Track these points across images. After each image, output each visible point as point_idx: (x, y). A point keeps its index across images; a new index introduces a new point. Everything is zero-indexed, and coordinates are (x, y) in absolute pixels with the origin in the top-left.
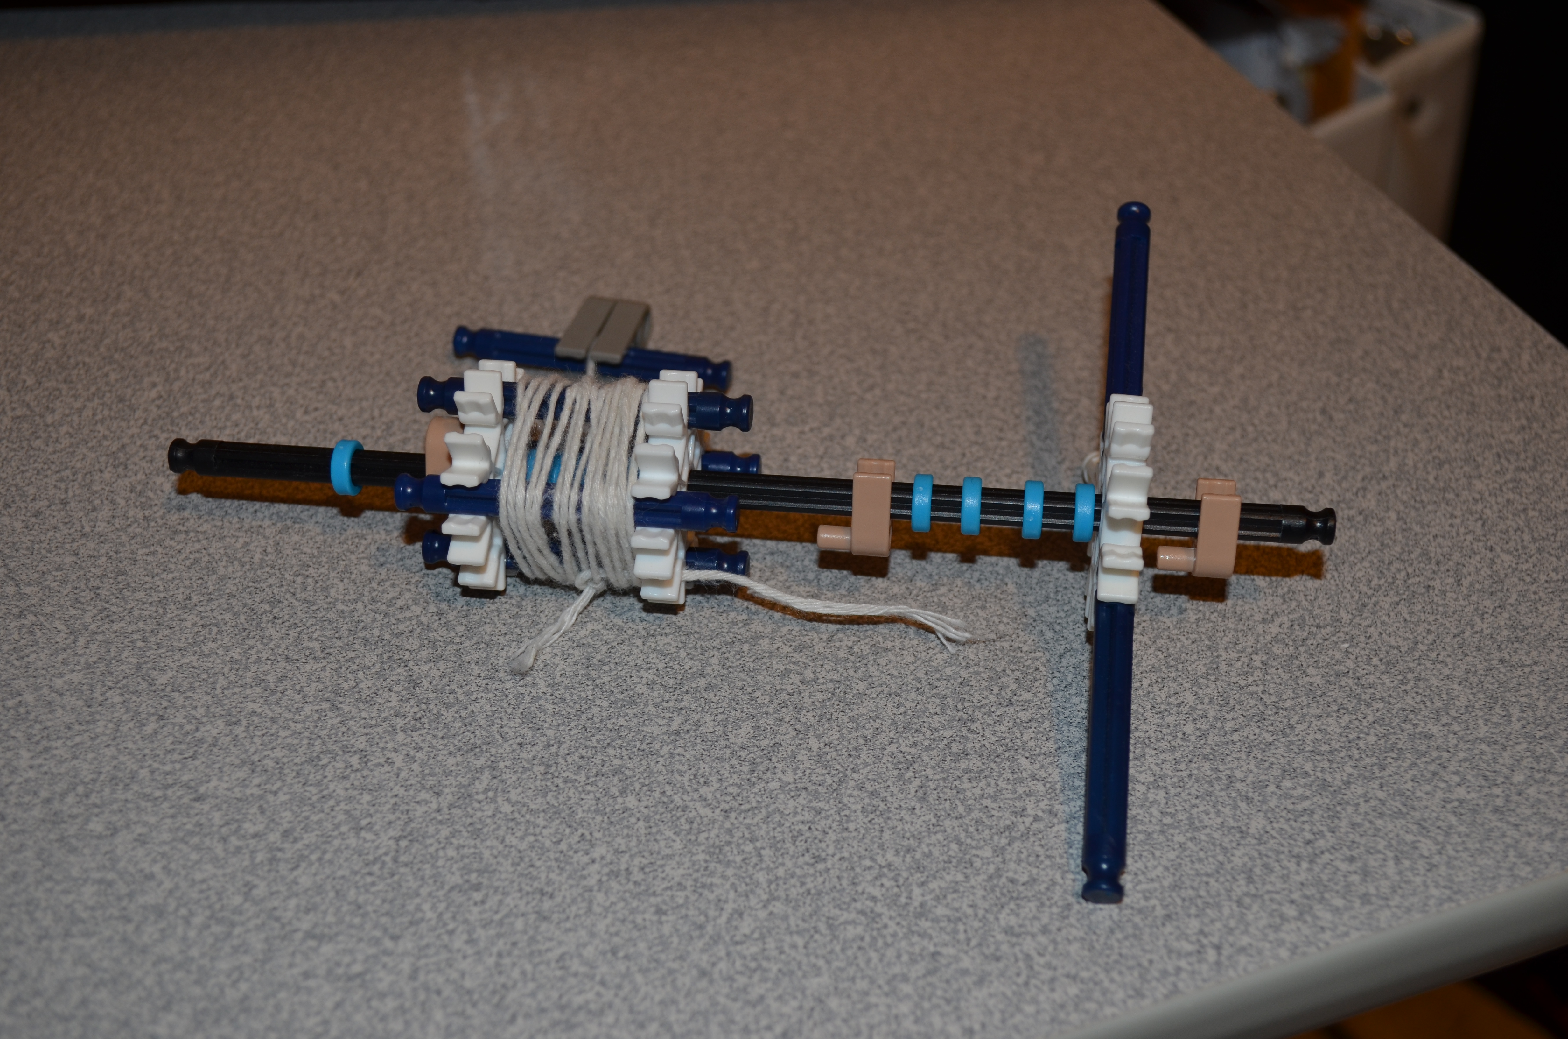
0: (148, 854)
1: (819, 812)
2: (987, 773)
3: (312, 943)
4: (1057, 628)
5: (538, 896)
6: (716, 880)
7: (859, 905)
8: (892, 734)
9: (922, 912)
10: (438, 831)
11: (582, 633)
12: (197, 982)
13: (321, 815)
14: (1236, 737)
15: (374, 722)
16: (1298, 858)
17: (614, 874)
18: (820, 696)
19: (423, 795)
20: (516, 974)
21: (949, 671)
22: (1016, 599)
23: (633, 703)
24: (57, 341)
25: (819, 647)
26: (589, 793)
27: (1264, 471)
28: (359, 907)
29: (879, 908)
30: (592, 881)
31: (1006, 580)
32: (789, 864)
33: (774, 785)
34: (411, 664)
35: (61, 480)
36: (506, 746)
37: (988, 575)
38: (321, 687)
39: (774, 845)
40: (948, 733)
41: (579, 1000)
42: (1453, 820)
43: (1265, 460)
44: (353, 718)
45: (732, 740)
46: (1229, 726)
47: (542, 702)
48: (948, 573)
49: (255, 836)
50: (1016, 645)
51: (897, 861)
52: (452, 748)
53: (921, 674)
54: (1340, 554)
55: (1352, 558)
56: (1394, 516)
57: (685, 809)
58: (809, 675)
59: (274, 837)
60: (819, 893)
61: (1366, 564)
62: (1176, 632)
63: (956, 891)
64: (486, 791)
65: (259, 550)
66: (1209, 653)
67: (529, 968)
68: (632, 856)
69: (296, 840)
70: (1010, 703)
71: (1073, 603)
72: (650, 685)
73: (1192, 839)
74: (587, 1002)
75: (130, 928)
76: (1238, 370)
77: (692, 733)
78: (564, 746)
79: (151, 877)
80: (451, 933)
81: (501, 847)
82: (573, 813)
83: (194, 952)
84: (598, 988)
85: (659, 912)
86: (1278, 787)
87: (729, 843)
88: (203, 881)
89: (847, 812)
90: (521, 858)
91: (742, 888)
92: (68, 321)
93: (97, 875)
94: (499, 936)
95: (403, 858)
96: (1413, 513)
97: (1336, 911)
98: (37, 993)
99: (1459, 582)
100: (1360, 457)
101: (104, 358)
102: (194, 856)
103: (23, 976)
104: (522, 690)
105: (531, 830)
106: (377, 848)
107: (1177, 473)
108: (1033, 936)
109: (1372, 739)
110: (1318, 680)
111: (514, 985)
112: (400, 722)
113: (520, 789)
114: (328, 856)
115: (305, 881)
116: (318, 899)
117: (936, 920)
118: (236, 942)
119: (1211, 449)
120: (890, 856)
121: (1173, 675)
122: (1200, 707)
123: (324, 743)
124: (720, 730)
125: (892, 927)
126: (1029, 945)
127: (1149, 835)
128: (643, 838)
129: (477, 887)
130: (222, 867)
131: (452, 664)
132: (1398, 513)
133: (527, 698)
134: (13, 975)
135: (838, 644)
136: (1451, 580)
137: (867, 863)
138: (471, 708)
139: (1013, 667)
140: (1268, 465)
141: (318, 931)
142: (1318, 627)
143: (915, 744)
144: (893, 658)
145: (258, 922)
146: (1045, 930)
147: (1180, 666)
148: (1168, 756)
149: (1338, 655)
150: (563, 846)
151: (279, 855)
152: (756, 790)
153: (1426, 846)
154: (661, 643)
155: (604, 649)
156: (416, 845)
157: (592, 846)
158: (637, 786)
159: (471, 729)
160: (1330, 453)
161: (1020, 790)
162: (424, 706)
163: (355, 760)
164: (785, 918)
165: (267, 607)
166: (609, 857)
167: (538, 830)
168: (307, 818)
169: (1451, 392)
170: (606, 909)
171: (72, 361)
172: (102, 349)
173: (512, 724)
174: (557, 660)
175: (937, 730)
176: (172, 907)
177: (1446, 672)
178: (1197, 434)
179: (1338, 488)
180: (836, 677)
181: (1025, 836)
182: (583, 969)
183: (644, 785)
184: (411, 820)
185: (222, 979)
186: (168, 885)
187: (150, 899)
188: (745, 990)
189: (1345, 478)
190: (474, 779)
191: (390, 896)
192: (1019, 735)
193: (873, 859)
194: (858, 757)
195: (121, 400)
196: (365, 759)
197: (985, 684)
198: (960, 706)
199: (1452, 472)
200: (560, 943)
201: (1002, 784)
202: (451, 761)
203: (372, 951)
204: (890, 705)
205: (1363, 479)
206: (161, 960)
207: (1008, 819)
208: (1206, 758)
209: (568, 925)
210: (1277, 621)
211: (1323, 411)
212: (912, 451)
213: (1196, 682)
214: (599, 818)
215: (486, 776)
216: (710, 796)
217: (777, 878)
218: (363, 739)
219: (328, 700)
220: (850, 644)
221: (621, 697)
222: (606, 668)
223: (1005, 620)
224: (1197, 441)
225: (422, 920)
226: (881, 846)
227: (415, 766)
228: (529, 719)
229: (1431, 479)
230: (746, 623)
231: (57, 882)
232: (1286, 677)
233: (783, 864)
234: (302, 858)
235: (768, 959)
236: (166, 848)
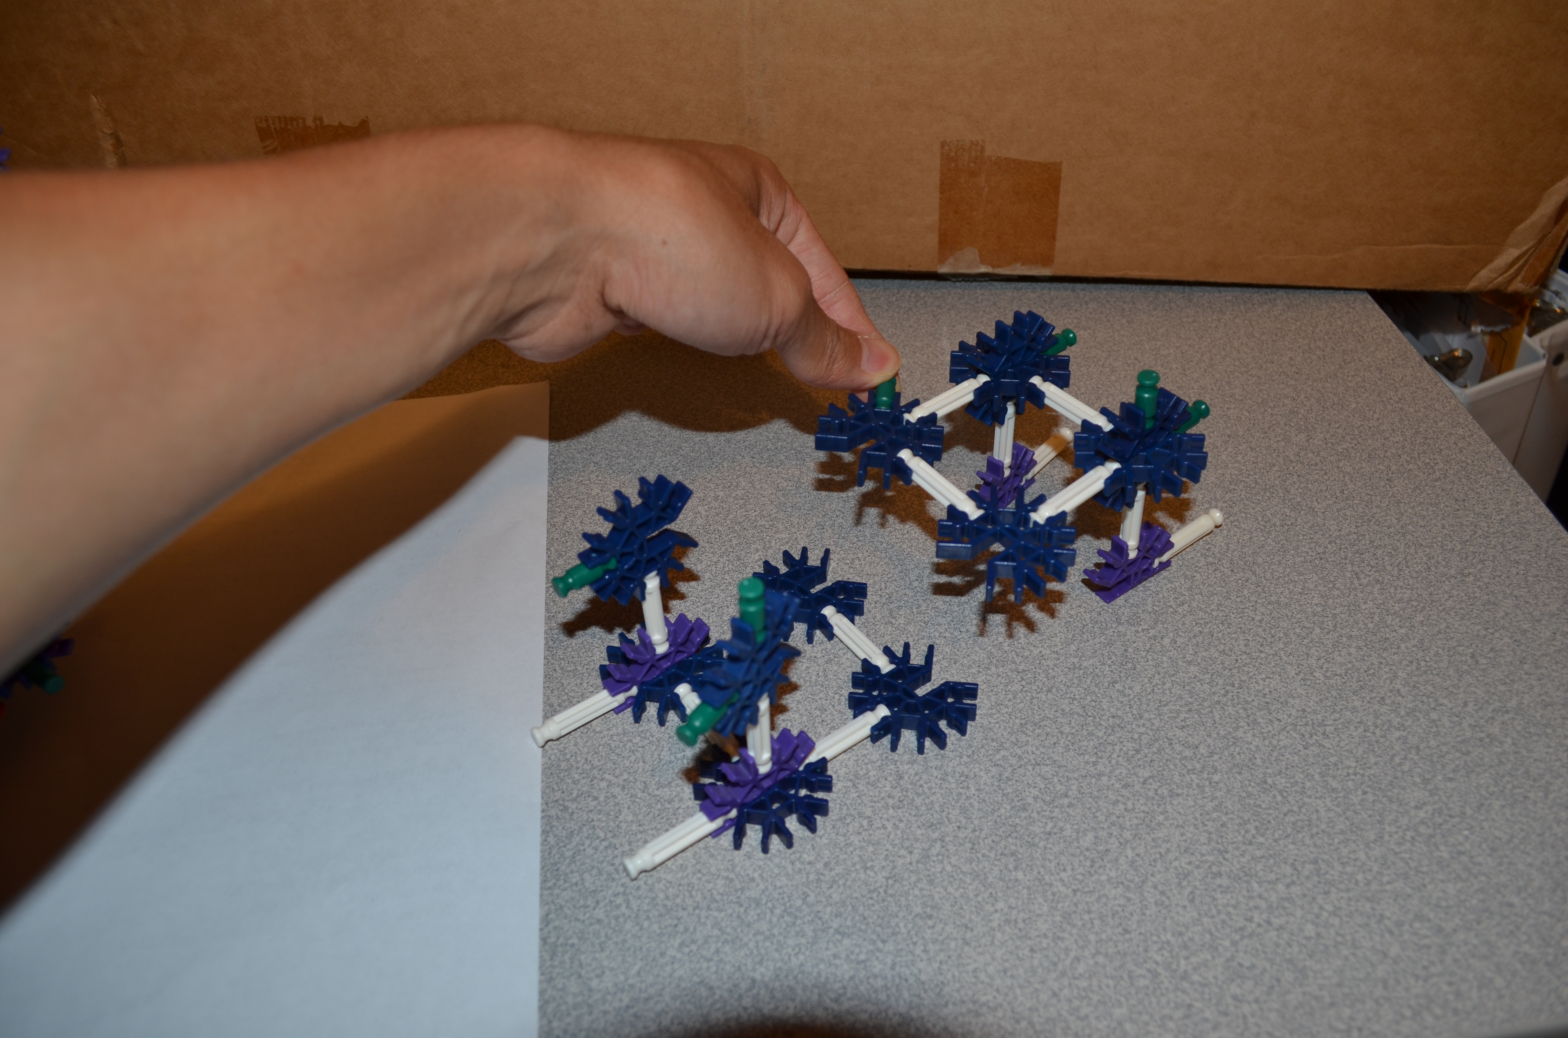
0: (752, 865)
1: (1129, 900)
2: (1232, 889)
3: (838, 937)
4: (1285, 794)
5: (964, 929)
6: (1066, 935)
7: (1148, 966)
8: (1177, 854)
9: (1185, 977)
10: (910, 877)
11: (998, 757)
12: (777, 950)
13: (846, 856)
14: (1388, 887)
15: (876, 799)
16: (1417, 977)
17: (1008, 921)
18: (1136, 821)
19: (903, 852)
20: (949, 976)
21: (1215, 815)
22: (1261, 770)
23: (1025, 809)
24: (704, 513)
25: (1137, 787)
26: (996, 865)
27: (1429, 697)
28: (865, 918)
29: (1160, 970)
30: (995, 924)
31: (1256, 756)
32: (1109, 931)
33: (1104, 878)
34: (898, 763)
35: (706, 610)
36: (950, 827)
37: (1245, 750)
38: (847, 771)
39: (1102, 918)
40: (1211, 858)
41: (983, 999)
42: (1519, 966)
43: (1430, 688)
44: (865, 795)
45: (1081, 843)
46: (1385, 879)
47: (972, 800)
48: (1220, 745)
49: (810, 863)
50: (1258, 803)
51: (1173, 940)
52: (919, 823)
53: (1198, 815)
54: (1471, 764)
55: (1478, 769)
56: (1509, 740)
57: (1051, 885)
58: (1130, 806)
59: (819, 866)
60: (1125, 954)
61: (1487, 775)
62: (1359, 807)
63: (1206, 966)
64: (938, 855)
65: (815, 673)
66: (1378, 826)
67: (956, 973)
68: (1019, 912)
69: (831, 870)
70: (1251, 843)
71: (1297, 778)
72: (1035, 798)
73: (1354, 954)
74: (988, 1001)
75: (742, 910)
76: (1420, 618)
77: (1058, 835)
78: (984, 832)
79: (753, 880)
80: (915, 943)
81: (944, 893)
82: (986, 878)
83: (775, 931)
84: (995, 993)
85: (1032, 950)
86: (1411, 926)
87: (1075, 912)
88: (781, 887)
89: (1145, 903)
90: (956, 902)
91: (1081, 943)
92: (709, 500)
93: (724, 874)
94: (941, 950)
95: (890, 891)
96: (1523, 741)
97: (1436, 1017)
98: (693, 942)
99: (1546, 796)
100: (1494, 694)
101: (729, 528)
102: (776, 871)
103: (686, 930)
104: (961, 790)
105: (962, 885)
106: (876, 882)
107: (1372, 691)
108: (1249, 1003)
109: (1474, 902)
110: (1445, 855)
111: (948, 984)
112: (891, 802)
113: (957, 857)
114: (849, 883)
115: (836, 897)
116: (842, 910)
117: (1192, 983)
118: (798, 929)
119: (1396, 676)
120: (1169, 936)
121: (1354, 838)
122: (1369, 863)
123: (848, 809)
124: (1074, 835)
125: (1166, 984)
126: (1246, 1009)
127: (1326, 947)
128: (1026, 901)
129: (930, 917)
130: (791, 880)
131: (921, 767)
132: (1513, 738)
133: (964, 797)
134: (681, 928)
135: (1149, 786)
136: (1541, 794)
137: (1155, 938)
138: (931, 798)
139: (1255, 818)
140: (1432, 693)
141: (842, 930)
142: (1451, 816)
143: (1190, 863)
144: (1182, 801)
145: (810, 918)
146: (1257, 1001)
147: (1359, 833)
148: (1344, 895)
149: (1461, 839)
150: (980, 899)
151: (822, 877)
152: (1093, 879)
153: (1499, 982)
154: (1043, 770)
155: (1010, 770)
156: (897, 884)
157: (996, 901)
158: (1024, 866)
159: (931, 812)
160: (1473, 689)
161: (1251, 904)
162: (905, 793)
163: (865, 823)
164: (1104, 967)
165: (818, 713)
166: (1006, 910)
167: (966, 886)
168: (838, 856)
169: (1560, 651)
170: (1002, 944)
171: (712, 527)
172: (728, 522)
173: (954, 813)
174: (982, 773)
175: (1204, 855)
176: (764, 901)
177: (1529, 860)
178: (1387, 664)
179: (1475, 715)
180: (1146, 809)
181: (1251, 936)
182: (987, 980)
183: (1028, 865)
184: (895, 867)
185: (790, 950)
186: (762, 887)
187: (753, 893)
188: (1077, 1009)
189: (1481, 708)
190: (932, 846)
191: (882, 914)
192: (1253, 866)
193: (1158, 936)
194: (1155, 866)
195: (739, 559)
196: (870, 823)
197: (1236, 827)
198: (1220, 841)
199: (1553, 713)
200: (975, 961)
201: (1241, 898)
202: (919, 832)
203: (871, 947)
204: (1177, 834)
205: (1494, 711)
206: (758, 933)
207: (1241, 922)
208: (1368, 899)
209: (980, 950)
210: (1425, 808)
211: (1473, 656)
212: (1204, 654)
213: (1367, 846)
214: (1001, 884)
215: (938, 845)
216: (1066, 879)
217: (1102, 940)
218: (870, 809)
219: (851, 780)
220: (1156, 787)
221: (1018, 804)
222: (1010, 783)
223: (1253, 784)
224: (1387, 669)
225: (899, 933)
226: (1164, 929)
227: (899, 832)
228: (964, 811)
229: (1538, 715)
230: (1095, 764)
231: (704, 875)
232: (1425, 849)
233: (1105, 931)
234: (835, 881)
235: (1092, 991)
236: (761, 863)
